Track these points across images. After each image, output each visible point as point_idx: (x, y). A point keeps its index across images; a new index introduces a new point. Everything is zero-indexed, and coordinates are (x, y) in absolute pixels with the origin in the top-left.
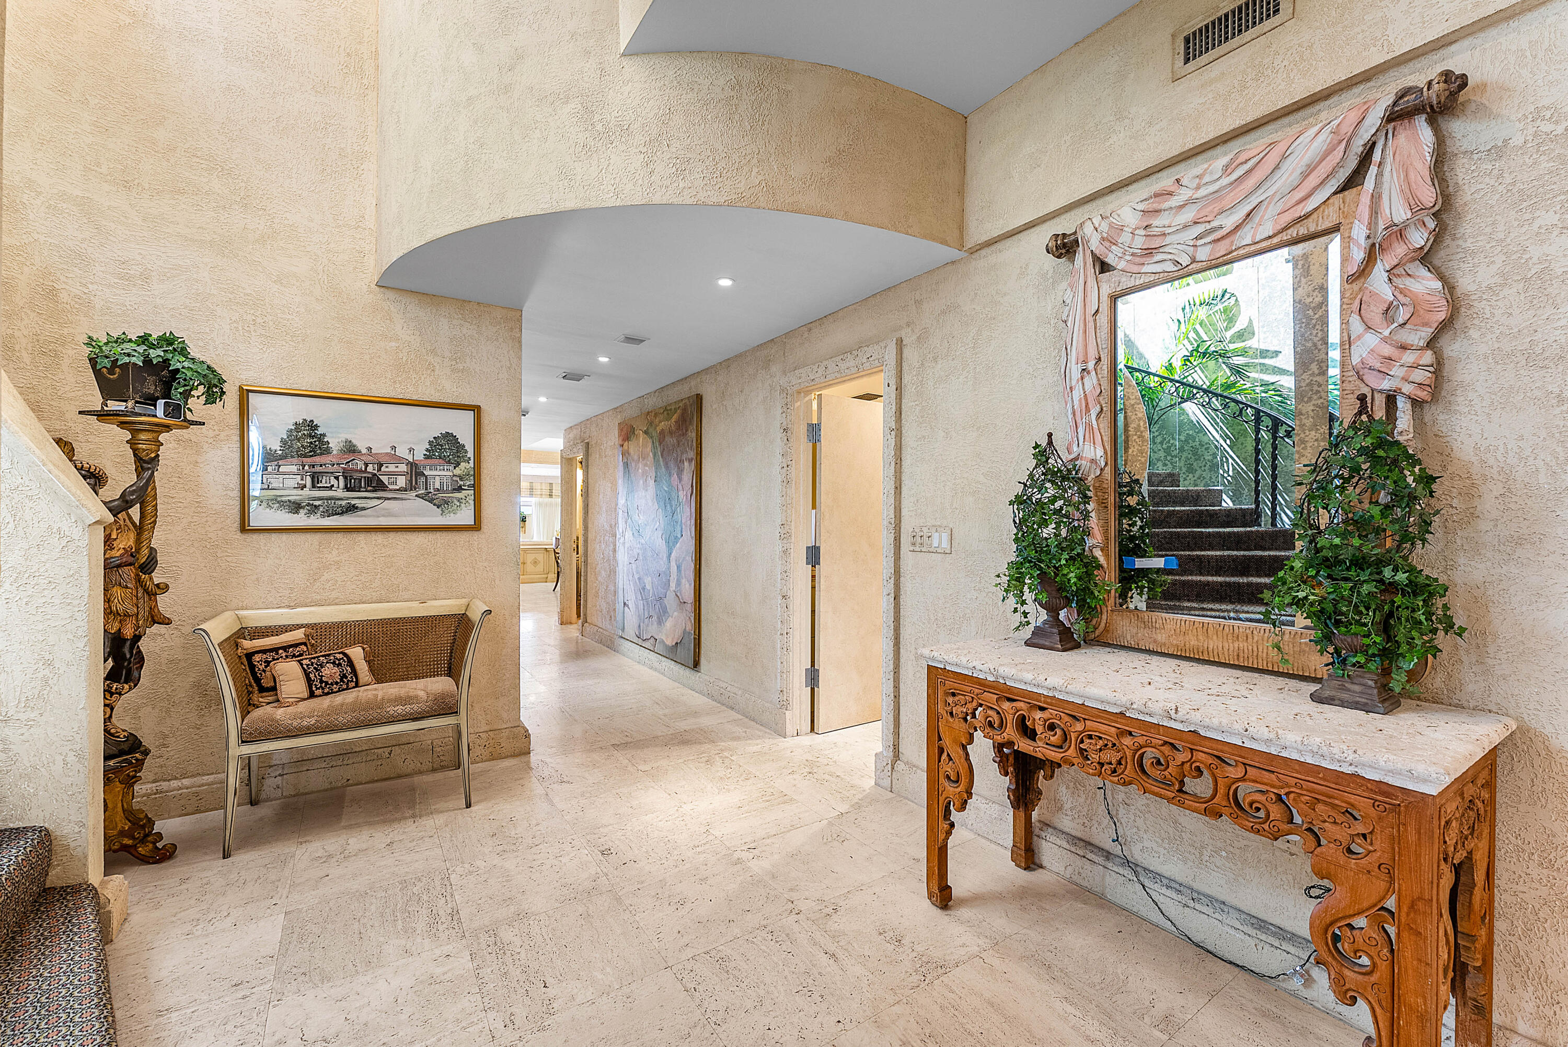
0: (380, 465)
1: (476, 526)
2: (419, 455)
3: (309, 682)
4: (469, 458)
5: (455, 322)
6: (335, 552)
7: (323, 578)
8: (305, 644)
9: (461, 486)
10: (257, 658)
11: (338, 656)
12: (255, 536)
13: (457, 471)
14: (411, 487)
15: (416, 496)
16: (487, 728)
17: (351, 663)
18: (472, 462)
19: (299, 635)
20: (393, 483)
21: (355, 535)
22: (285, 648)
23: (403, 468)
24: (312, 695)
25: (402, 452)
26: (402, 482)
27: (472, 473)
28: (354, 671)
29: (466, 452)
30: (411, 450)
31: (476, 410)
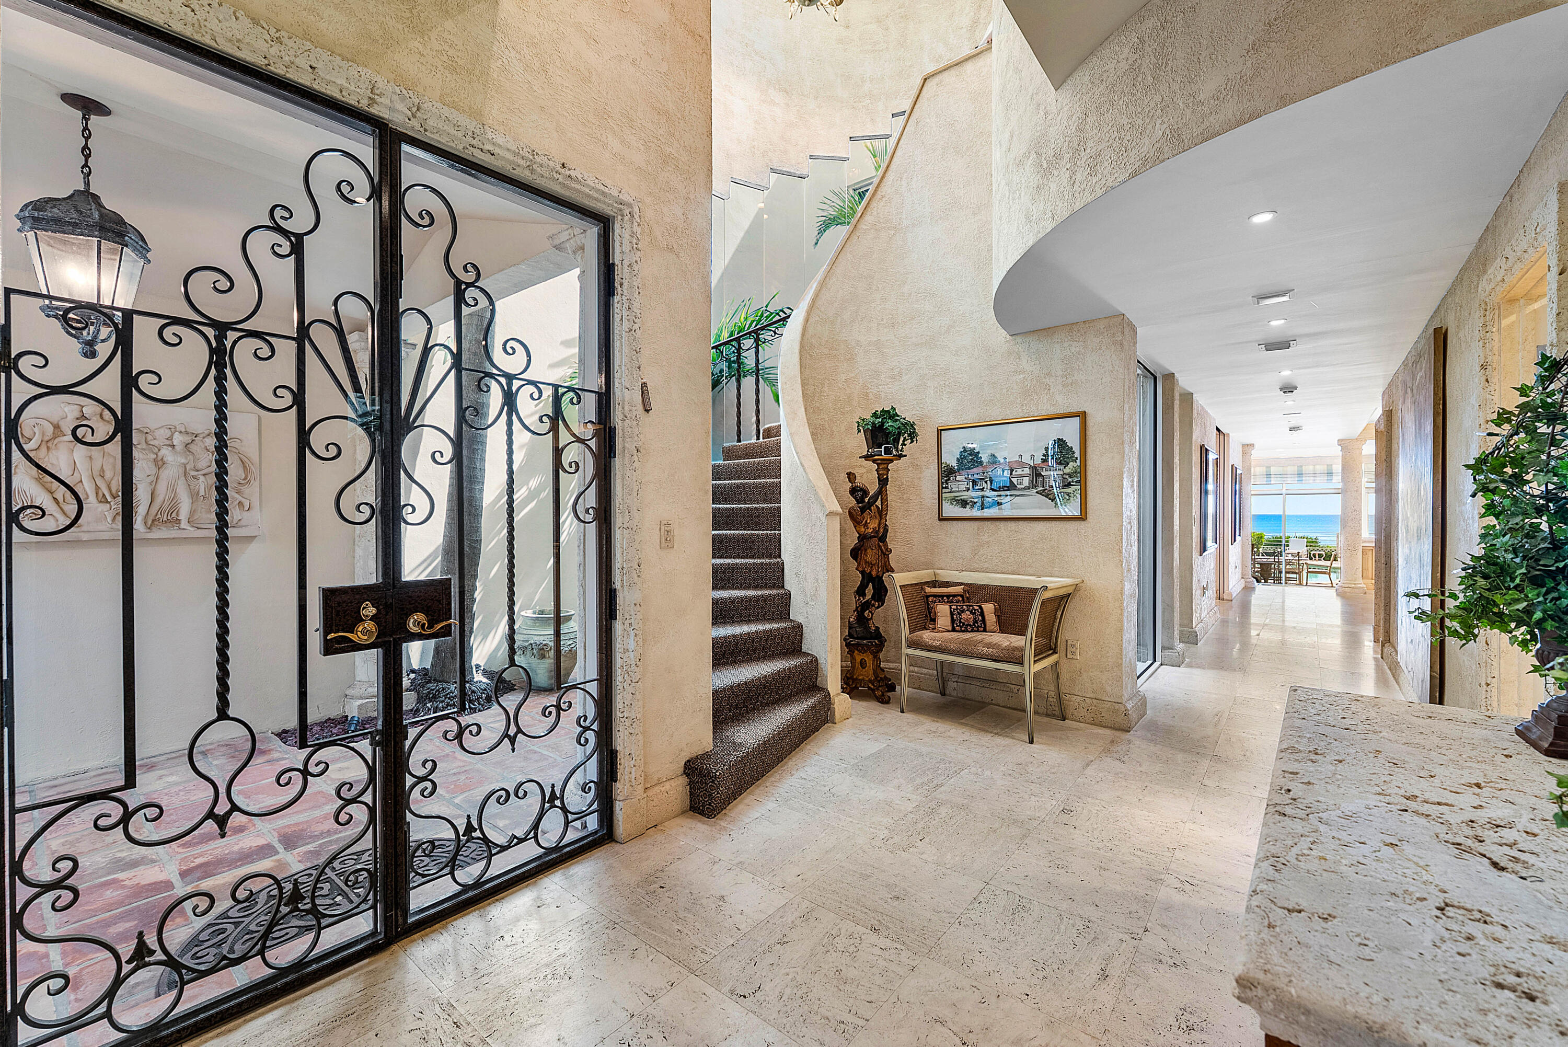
0: (1012, 470)
1: (1083, 517)
2: (1038, 461)
3: (953, 621)
4: (1077, 458)
5: (1066, 345)
6: (986, 535)
7: (980, 553)
8: (962, 596)
9: (1070, 483)
10: (930, 599)
11: (976, 608)
12: (945, 523)
13: (1067, 470)
14: (1033, 485)
15: (1037, 492)
16: (1092, 695)
17: (982, 614)
18: (1078, 461)
19: (959, 589)
20: (1018, 484)
21: (998, 523)
22: (948, 596)
23: (1027, 471)
24: (954, 630)
25: (1026, 459)
26: (1026, 482)
27: (1079, 470)
28: (984, 620)
29: (1074, 453)
30: (1032, 456)
31: (1082, 416)
